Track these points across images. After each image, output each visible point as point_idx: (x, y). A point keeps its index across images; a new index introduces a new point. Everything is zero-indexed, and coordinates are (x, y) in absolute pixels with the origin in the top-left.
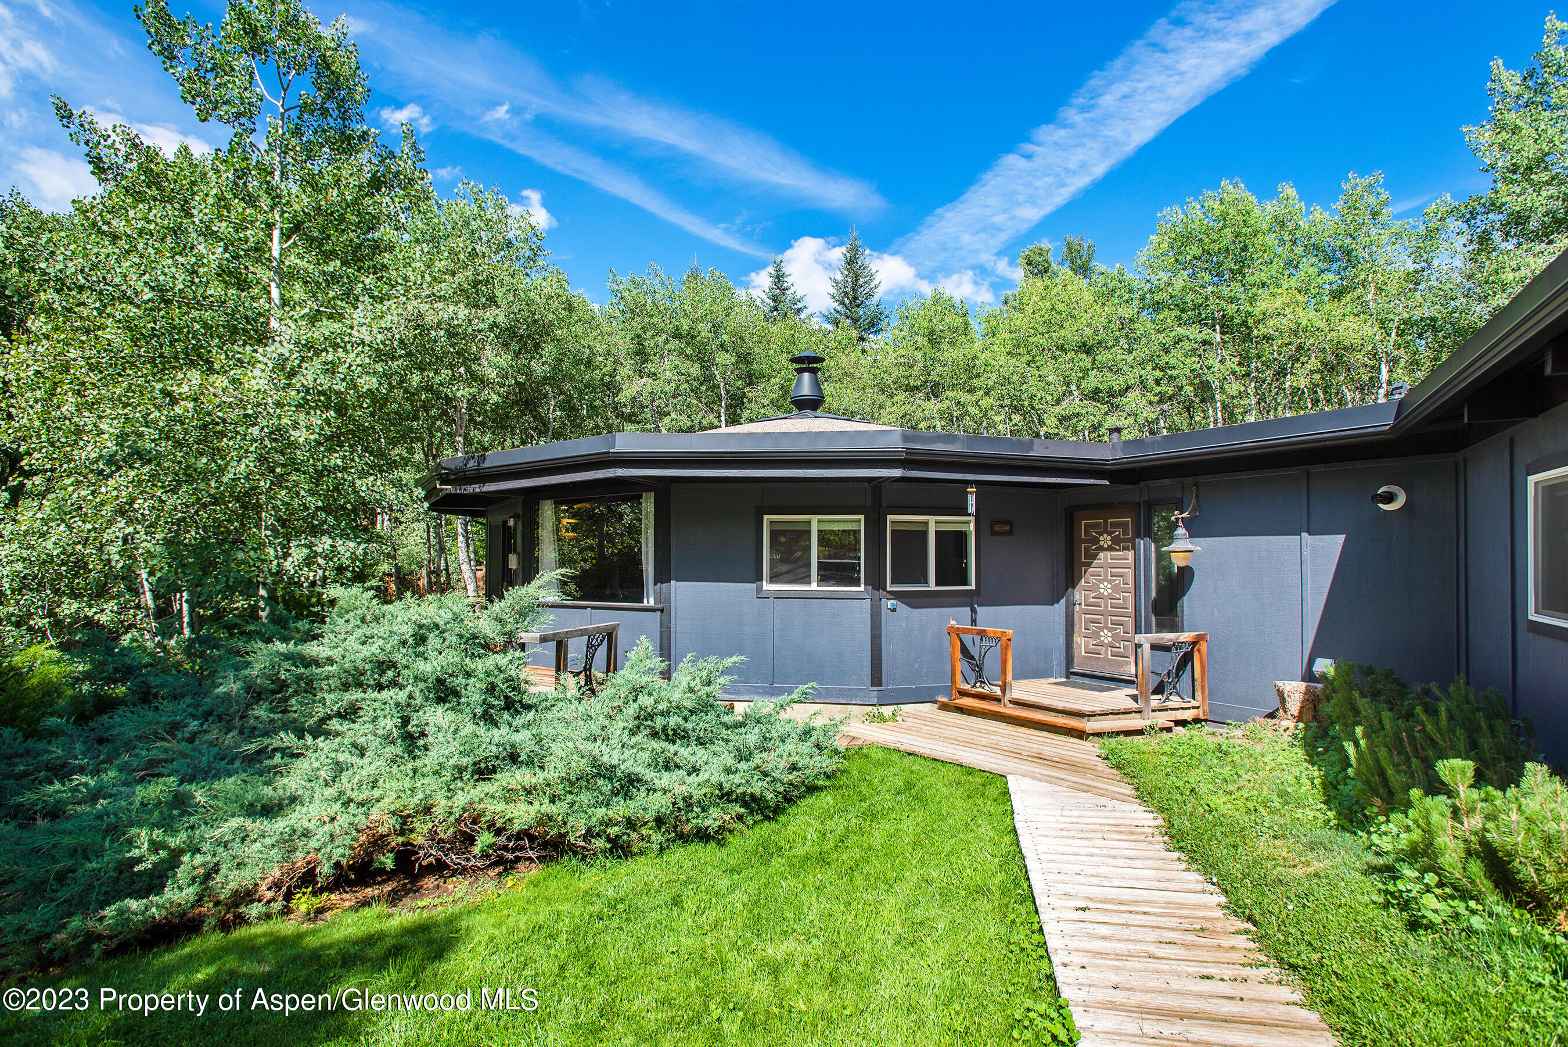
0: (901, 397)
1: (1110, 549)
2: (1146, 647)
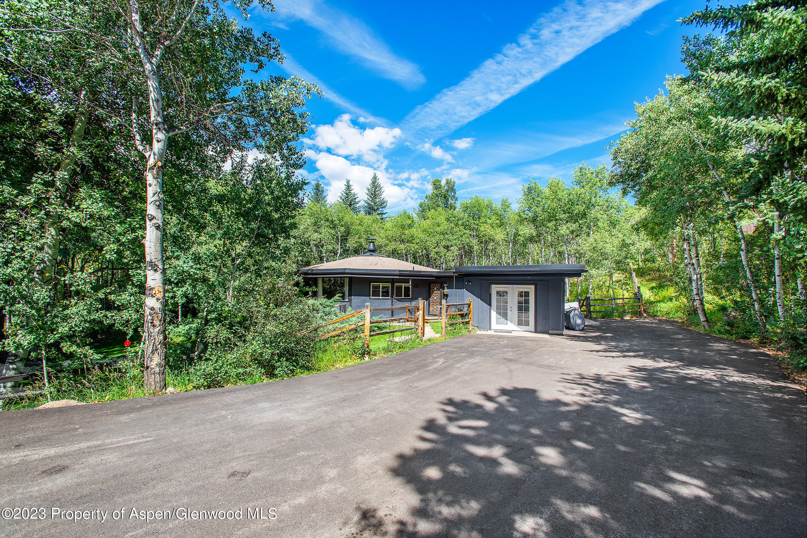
1: (436, 290)
2: (439, 308)
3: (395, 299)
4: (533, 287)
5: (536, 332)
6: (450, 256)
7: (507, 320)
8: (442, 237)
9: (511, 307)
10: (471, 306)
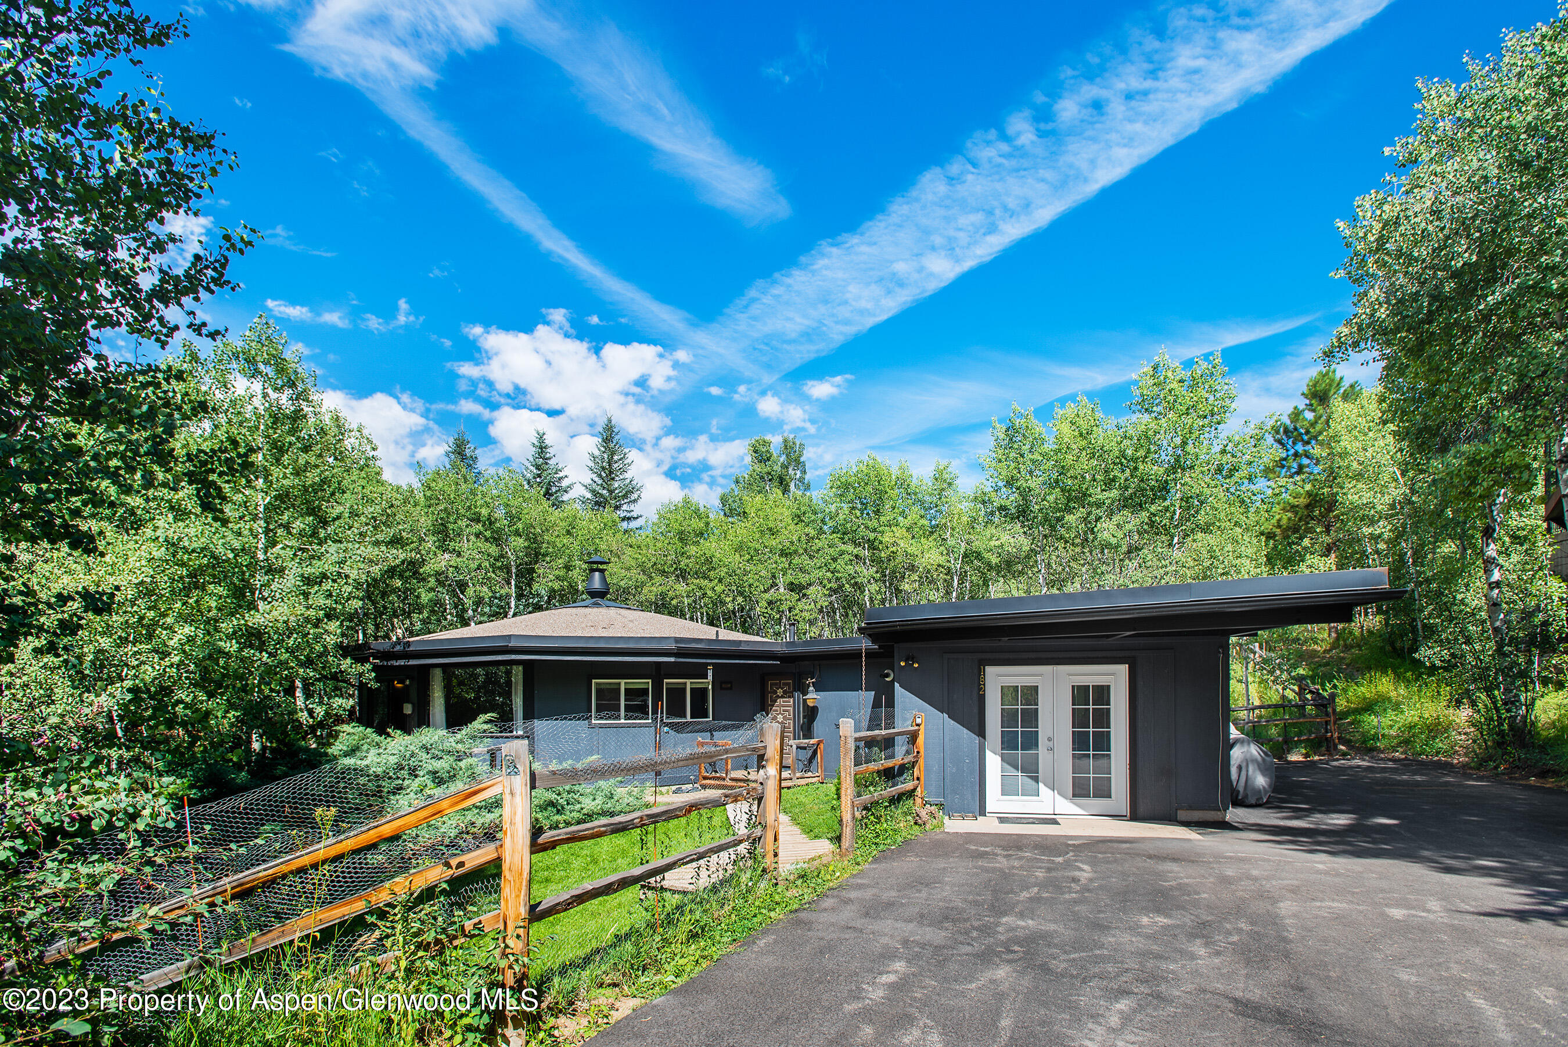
0: (658, 579)
1: (782, 697)
2: (794, 747)
3: (667, 725)
4: (1123, 669)
5: (1135, 816)
6: (805, 609)
7: (1036, 780)
8: (784, 562)
9: (1049, 739)
10: (921, 740)
